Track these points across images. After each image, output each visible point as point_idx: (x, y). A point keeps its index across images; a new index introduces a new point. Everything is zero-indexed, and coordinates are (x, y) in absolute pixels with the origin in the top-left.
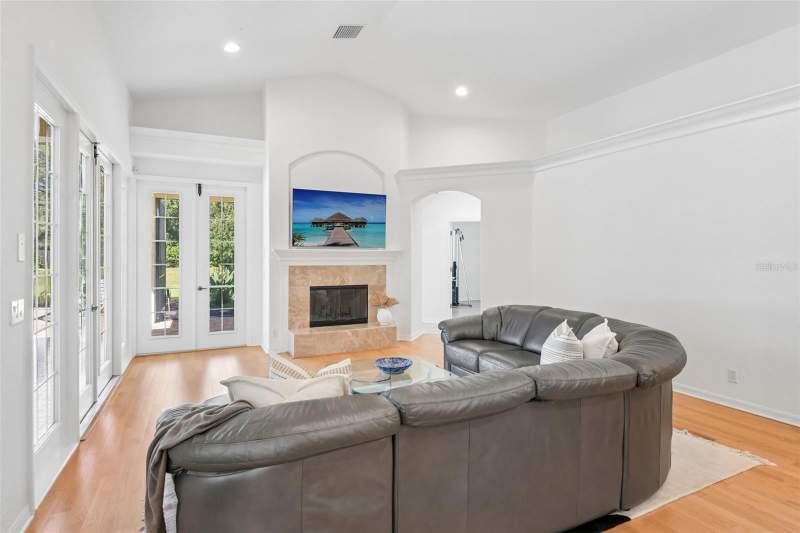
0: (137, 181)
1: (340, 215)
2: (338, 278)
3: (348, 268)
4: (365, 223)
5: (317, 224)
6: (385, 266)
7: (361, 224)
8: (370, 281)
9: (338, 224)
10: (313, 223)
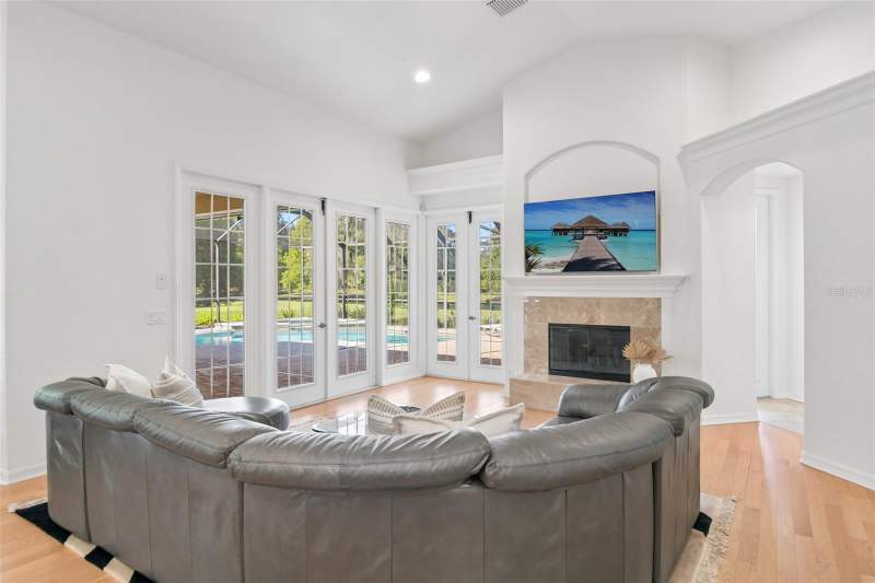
0: (426, 217)
1: (592, 219)
2: (584, 315)
3: (598, 301)
4: (626, 230)
5: (561, 231)
6: (659, 300)
7: (621, 231)
8: (634, 322)
9: (590, 232)
10: (555, 230)
